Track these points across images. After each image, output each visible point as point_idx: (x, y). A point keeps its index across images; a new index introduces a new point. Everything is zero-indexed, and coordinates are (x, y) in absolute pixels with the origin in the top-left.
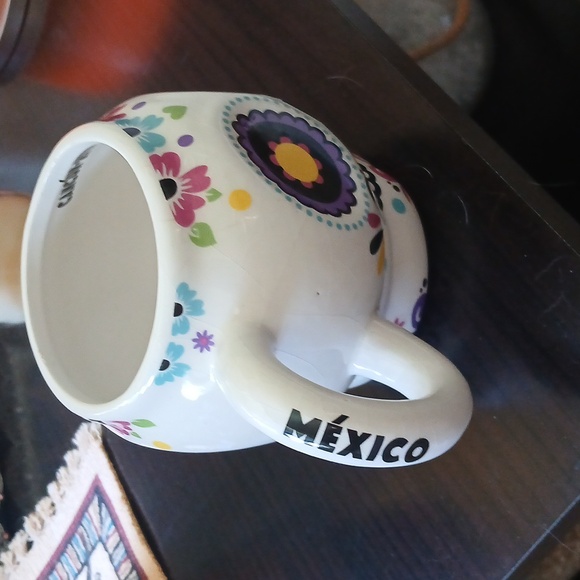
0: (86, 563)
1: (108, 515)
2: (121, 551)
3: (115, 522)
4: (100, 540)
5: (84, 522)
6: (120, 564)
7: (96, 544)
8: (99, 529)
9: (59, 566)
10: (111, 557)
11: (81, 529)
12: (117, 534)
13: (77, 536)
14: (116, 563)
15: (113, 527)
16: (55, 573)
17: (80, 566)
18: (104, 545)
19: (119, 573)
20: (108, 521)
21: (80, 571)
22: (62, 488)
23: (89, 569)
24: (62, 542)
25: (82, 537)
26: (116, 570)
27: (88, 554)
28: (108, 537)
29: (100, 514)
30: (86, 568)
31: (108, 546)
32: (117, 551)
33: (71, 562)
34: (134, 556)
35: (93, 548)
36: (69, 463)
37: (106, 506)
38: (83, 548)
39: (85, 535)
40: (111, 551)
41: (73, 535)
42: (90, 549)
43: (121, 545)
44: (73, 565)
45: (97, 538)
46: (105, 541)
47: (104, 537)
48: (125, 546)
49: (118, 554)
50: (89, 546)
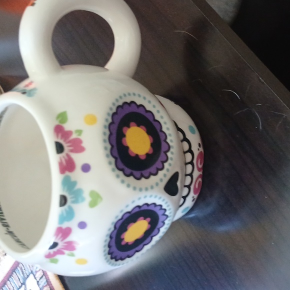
0: (24, 284)
2: (44, 281)
4: (32, 272)
6: (44, 287)
7: (29, 274)
8: (31, 267)
9: (8, 282)
10: (38, 282)
11: (21, 265)
12: (41, 271)
13: (19, 269)
14: (41, 286)
16: (6, 286)
17: (20, 285)
18: (34, 276)
21: (20, 287)
23: (26, 287)
24: (10, 271)
25: (21, 269)
27: (25, 279)
28: (36, 272)
30: (23, 286)
31: (36, 276)
32: (41, 280)
33: (15, 281)
34: (51, 284)
35: (28, 276)
38: (22, 275)
39: (23, 268)
40: (38, 279)
41: (16, 268)
42: (26, 276)
43: (44, 277)
44: (16, 284)
45: (30, 271)
46: (35, 273)
47: (34, 271)
48: (46, 278)
49: (42, 282)
50: (25, 275)
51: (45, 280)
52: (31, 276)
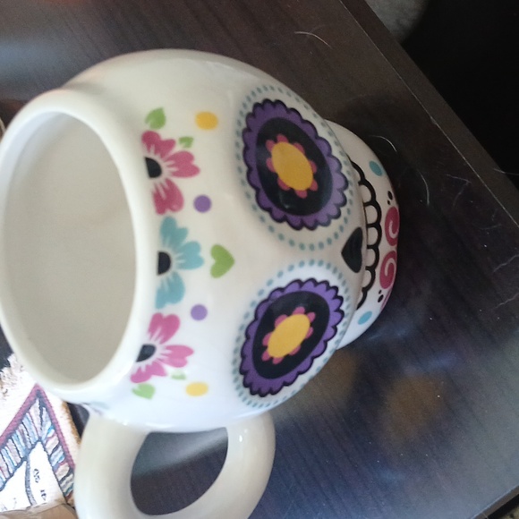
0: (25, 459)
1: (48, 419)
2: (59, 455)
3: (55, 426)
4: (40, 439)
5: (25, 421)
6: (59, 465)
7: (36, 443)
8: (39, 429)
10: (49, 456)
11: (21, 427)
12: (56, 437)
13: (18, 433)
14: (54, 464)
15: (53, 431)
17: (19, 460)
18: (44, 446)
19: (57, 473)
20: (49, 424)
21: (19, 465)
22: (4, 386)
23: (28, 464)
24: (2, 436)
25: (22, 434)
26: (54, 470)
27: (29, 451)
28: (48, 439)
29: (41, 416)
30: (25, 462)
31: (47, 447)
32: (55, 453)
33: (10, 454)
34: (72, 460)
35: (33, 447)
36: (12, 365)
37: (47, 410)
38: (23, 445)
39: (25, 433)
40: (50, 452)
41: (14, 431)
42: (30, 447)
43: (60, 448)
44: (12, 459)
45: (37, 438)
46: (45, 442)
47: (43, 438)
48: (63, 450)
49: (56, 456)
50: (29, 443)
51: (62, 453)
52: (39, 444)
